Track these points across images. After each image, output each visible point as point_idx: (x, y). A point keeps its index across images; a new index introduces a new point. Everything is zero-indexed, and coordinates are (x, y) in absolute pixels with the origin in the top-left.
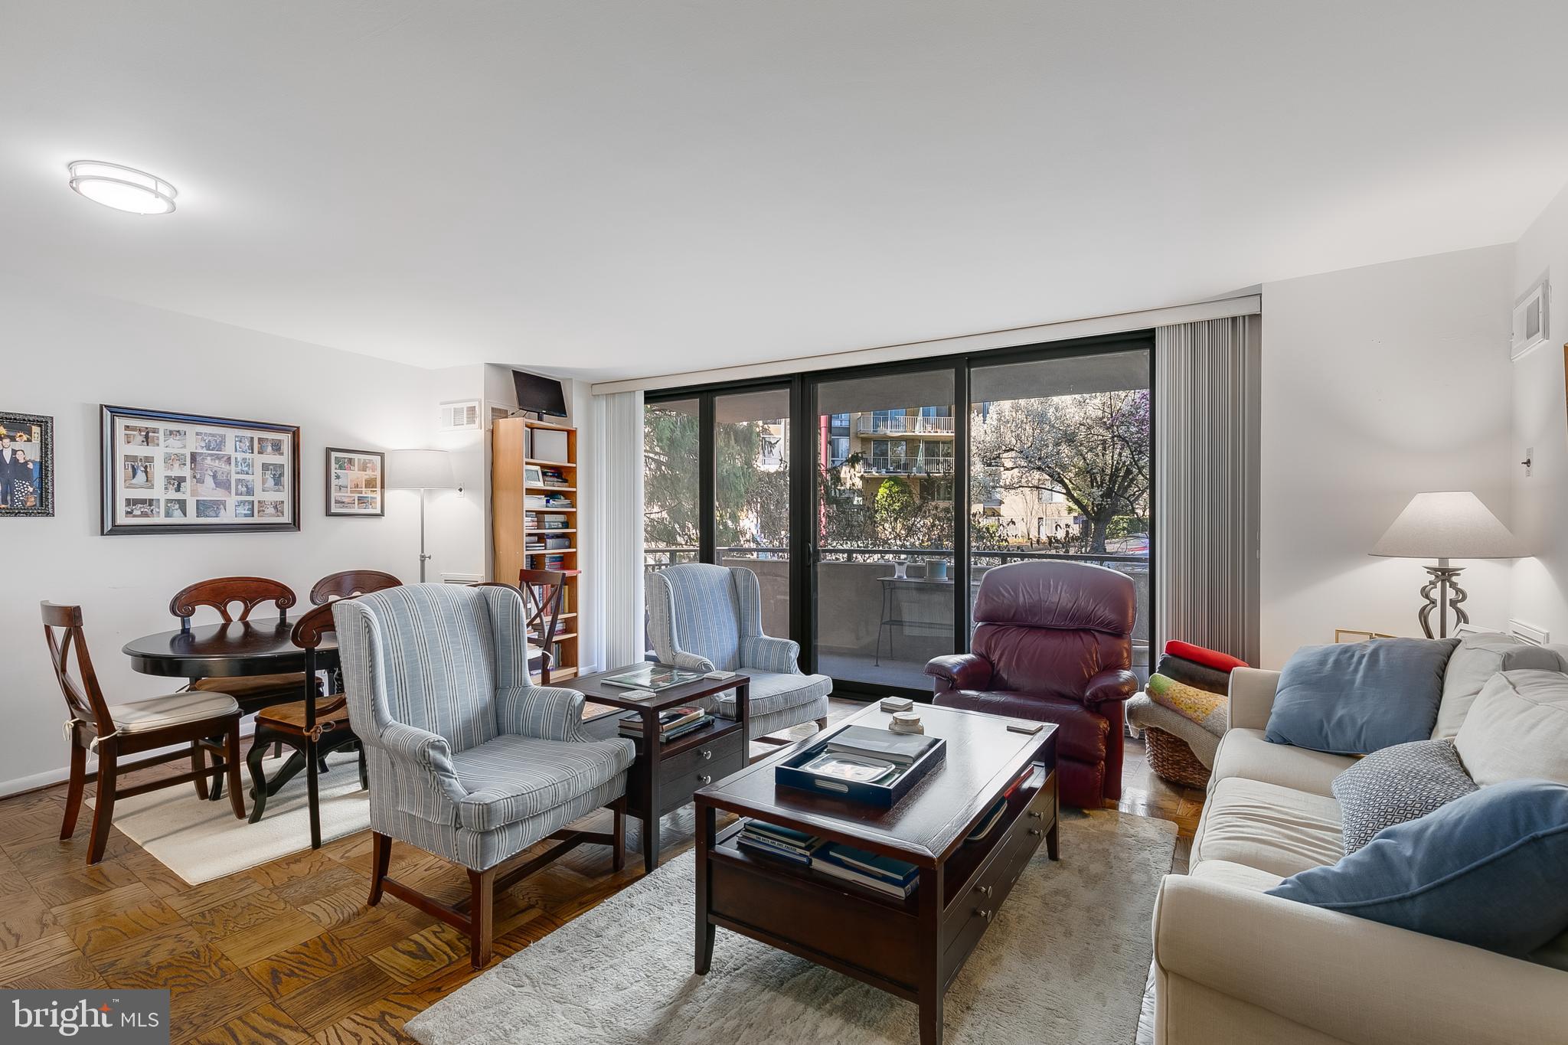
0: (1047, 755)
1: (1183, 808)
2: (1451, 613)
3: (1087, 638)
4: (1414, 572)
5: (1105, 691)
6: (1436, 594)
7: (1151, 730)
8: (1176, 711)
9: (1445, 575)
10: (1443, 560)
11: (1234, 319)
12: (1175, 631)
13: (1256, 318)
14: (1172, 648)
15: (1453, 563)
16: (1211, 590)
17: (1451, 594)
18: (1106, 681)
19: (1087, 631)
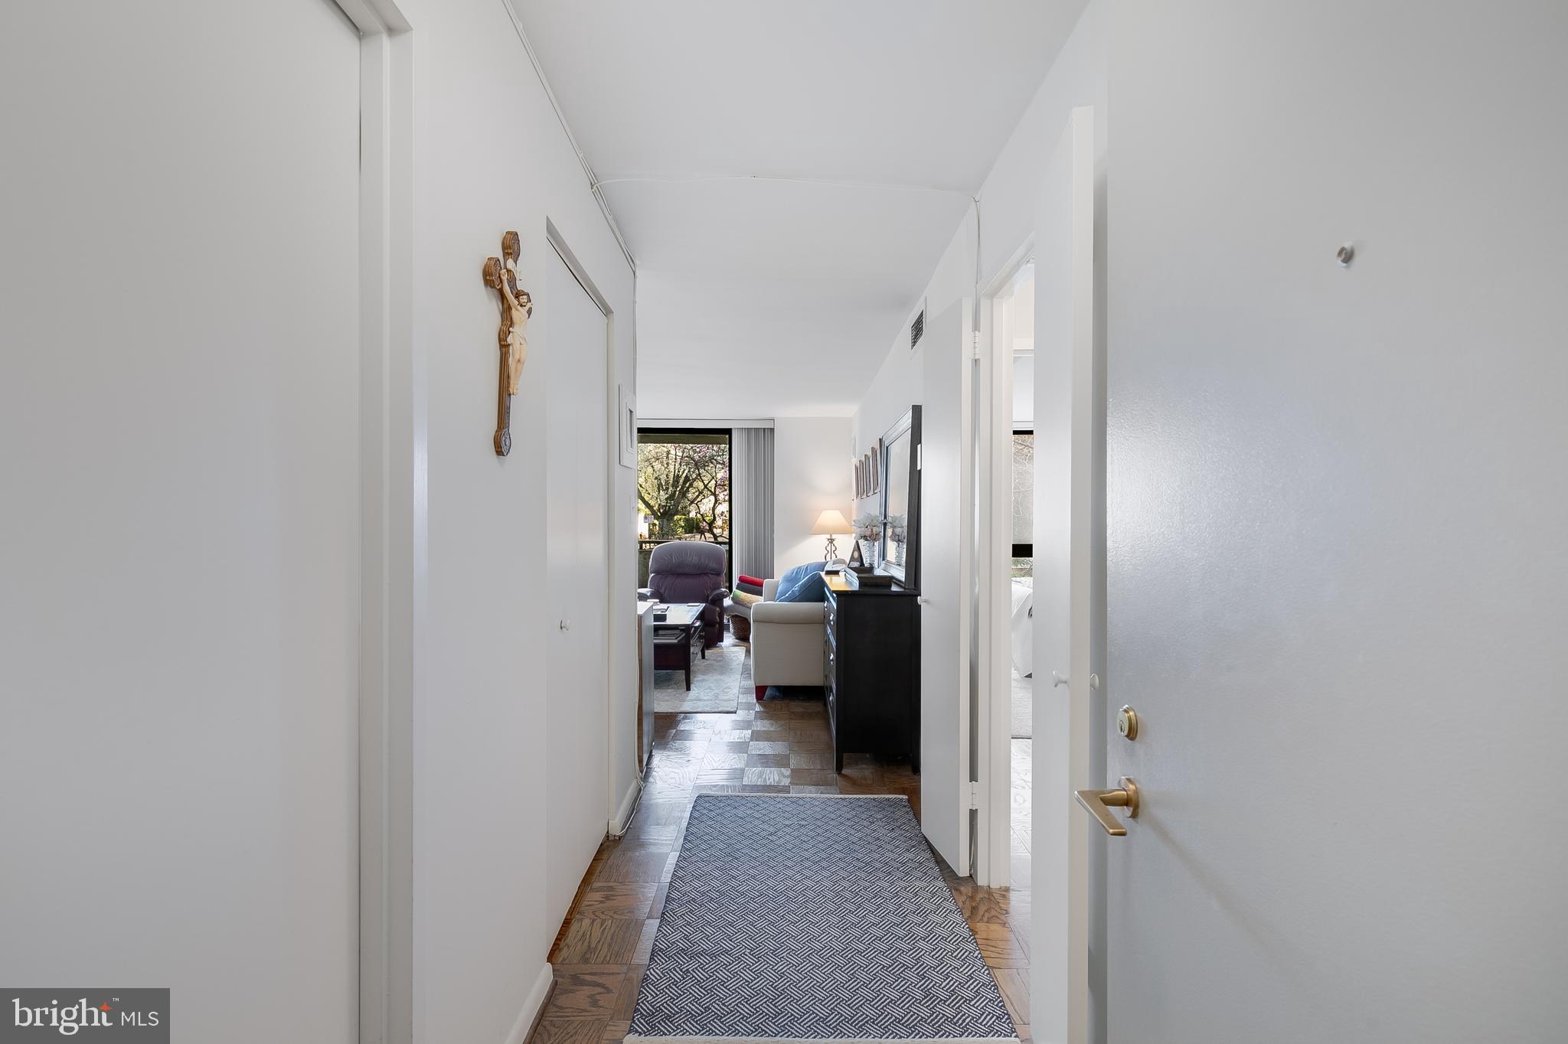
0: (701, 616)
1: (746, 644)
2: (833, 555)
3: (706, 578)
4: (823, 539)
5: (717, 595)
6: (829, 548)
7: (733, 617)
8: (742, 605)
9: (831, 541)
10: (831, 535)
11: (764, 429)
12: (741, 572)
13: (772, 430)
14: (741, 579)
15: (834, 537)
16: (756, 558)
17: (833, 548)
18: (717, 592)
19: (706, 574)
